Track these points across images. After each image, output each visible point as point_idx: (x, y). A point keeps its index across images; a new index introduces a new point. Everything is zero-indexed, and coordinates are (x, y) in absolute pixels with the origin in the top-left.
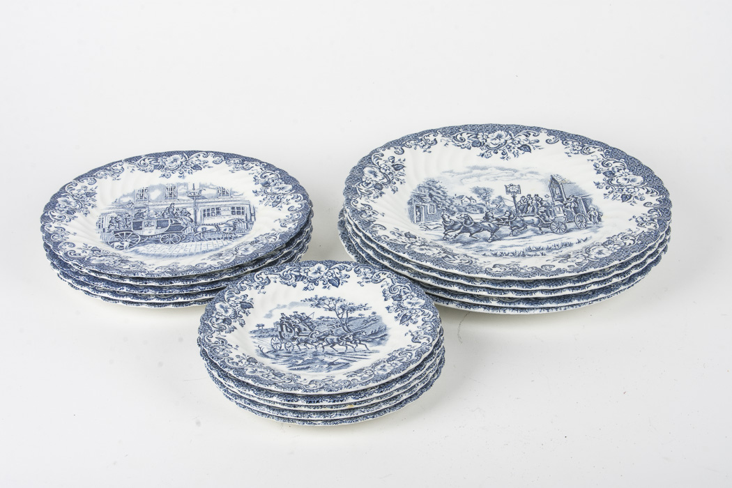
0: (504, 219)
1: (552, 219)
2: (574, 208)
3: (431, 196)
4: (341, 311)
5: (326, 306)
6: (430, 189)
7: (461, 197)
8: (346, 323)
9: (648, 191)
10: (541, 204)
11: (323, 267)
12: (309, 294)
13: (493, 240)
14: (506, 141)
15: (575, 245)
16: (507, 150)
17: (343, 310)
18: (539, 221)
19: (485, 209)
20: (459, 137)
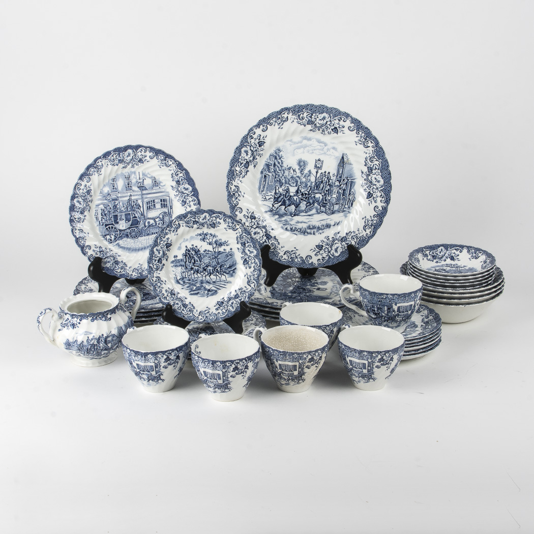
0: (306, 194)
1: (329, 198)
2: (344, 190)
3: (275, 165)
4: (215, 246)
5: (208, 241)
6: (276, 158)
7: (290, 168)
8: (217, 256)
9: (381, 196)
10: (329, 181)
11: (207, 215)
12: (200, 231)
13: (295, 215)
14: (327, 122)
15: (332, 227)
16: (325, 129)
17: (216, 244)
18: (322, 199)
19: (299, 183)
20: (301, 115)
